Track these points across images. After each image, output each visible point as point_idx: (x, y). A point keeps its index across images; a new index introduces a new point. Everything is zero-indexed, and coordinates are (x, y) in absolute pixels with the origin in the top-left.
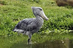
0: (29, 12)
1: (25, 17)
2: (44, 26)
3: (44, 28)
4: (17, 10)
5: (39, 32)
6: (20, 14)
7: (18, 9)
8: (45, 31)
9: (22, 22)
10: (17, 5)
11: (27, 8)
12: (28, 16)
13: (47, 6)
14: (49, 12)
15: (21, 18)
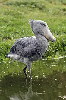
0: (28, 25)
1: (22, 33)
2: (52, 48)
3: (51, 52)
4: (8, 22)
5: (43, 57)
6: (14, 28)
7: (10, 20)
8: (53, 56)
9: (18, 43)
10: (8, 14)
11: (24, 19)
12: (26, 31)
13: (56, 15)
14: (59, 25)
15: (16, 36)
